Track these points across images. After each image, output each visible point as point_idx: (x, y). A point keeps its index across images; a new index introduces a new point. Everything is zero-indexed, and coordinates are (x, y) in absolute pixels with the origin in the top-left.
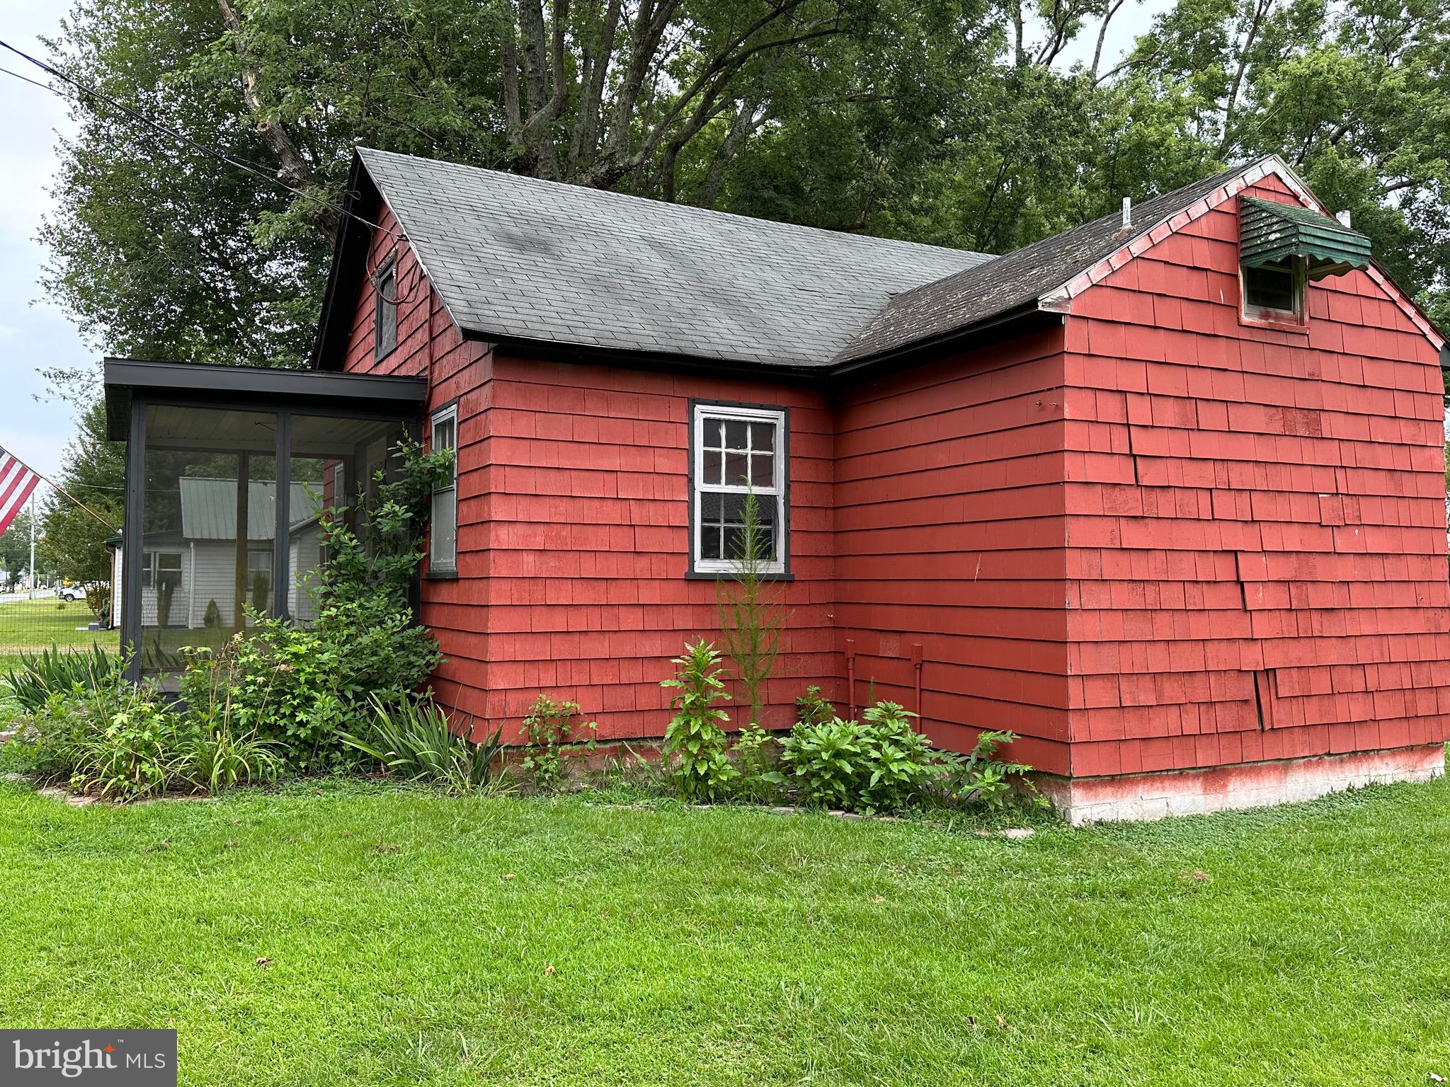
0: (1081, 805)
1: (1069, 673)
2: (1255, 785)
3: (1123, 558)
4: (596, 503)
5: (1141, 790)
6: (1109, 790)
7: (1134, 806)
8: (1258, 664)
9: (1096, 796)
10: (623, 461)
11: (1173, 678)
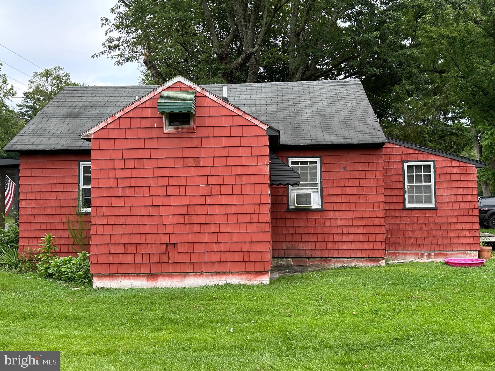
0: (96, 282)
1: (91, 243)
2: (170, 280)
3: (113, 209)
4: (49, 193)
5: (120, 279)
6: (108, 278)
7: (117, 284)
8: (167, 241)
9: (102, 280)
10: (57, 181)
11: (132, 245)
